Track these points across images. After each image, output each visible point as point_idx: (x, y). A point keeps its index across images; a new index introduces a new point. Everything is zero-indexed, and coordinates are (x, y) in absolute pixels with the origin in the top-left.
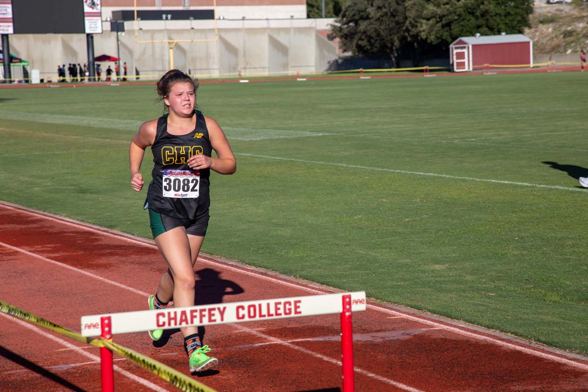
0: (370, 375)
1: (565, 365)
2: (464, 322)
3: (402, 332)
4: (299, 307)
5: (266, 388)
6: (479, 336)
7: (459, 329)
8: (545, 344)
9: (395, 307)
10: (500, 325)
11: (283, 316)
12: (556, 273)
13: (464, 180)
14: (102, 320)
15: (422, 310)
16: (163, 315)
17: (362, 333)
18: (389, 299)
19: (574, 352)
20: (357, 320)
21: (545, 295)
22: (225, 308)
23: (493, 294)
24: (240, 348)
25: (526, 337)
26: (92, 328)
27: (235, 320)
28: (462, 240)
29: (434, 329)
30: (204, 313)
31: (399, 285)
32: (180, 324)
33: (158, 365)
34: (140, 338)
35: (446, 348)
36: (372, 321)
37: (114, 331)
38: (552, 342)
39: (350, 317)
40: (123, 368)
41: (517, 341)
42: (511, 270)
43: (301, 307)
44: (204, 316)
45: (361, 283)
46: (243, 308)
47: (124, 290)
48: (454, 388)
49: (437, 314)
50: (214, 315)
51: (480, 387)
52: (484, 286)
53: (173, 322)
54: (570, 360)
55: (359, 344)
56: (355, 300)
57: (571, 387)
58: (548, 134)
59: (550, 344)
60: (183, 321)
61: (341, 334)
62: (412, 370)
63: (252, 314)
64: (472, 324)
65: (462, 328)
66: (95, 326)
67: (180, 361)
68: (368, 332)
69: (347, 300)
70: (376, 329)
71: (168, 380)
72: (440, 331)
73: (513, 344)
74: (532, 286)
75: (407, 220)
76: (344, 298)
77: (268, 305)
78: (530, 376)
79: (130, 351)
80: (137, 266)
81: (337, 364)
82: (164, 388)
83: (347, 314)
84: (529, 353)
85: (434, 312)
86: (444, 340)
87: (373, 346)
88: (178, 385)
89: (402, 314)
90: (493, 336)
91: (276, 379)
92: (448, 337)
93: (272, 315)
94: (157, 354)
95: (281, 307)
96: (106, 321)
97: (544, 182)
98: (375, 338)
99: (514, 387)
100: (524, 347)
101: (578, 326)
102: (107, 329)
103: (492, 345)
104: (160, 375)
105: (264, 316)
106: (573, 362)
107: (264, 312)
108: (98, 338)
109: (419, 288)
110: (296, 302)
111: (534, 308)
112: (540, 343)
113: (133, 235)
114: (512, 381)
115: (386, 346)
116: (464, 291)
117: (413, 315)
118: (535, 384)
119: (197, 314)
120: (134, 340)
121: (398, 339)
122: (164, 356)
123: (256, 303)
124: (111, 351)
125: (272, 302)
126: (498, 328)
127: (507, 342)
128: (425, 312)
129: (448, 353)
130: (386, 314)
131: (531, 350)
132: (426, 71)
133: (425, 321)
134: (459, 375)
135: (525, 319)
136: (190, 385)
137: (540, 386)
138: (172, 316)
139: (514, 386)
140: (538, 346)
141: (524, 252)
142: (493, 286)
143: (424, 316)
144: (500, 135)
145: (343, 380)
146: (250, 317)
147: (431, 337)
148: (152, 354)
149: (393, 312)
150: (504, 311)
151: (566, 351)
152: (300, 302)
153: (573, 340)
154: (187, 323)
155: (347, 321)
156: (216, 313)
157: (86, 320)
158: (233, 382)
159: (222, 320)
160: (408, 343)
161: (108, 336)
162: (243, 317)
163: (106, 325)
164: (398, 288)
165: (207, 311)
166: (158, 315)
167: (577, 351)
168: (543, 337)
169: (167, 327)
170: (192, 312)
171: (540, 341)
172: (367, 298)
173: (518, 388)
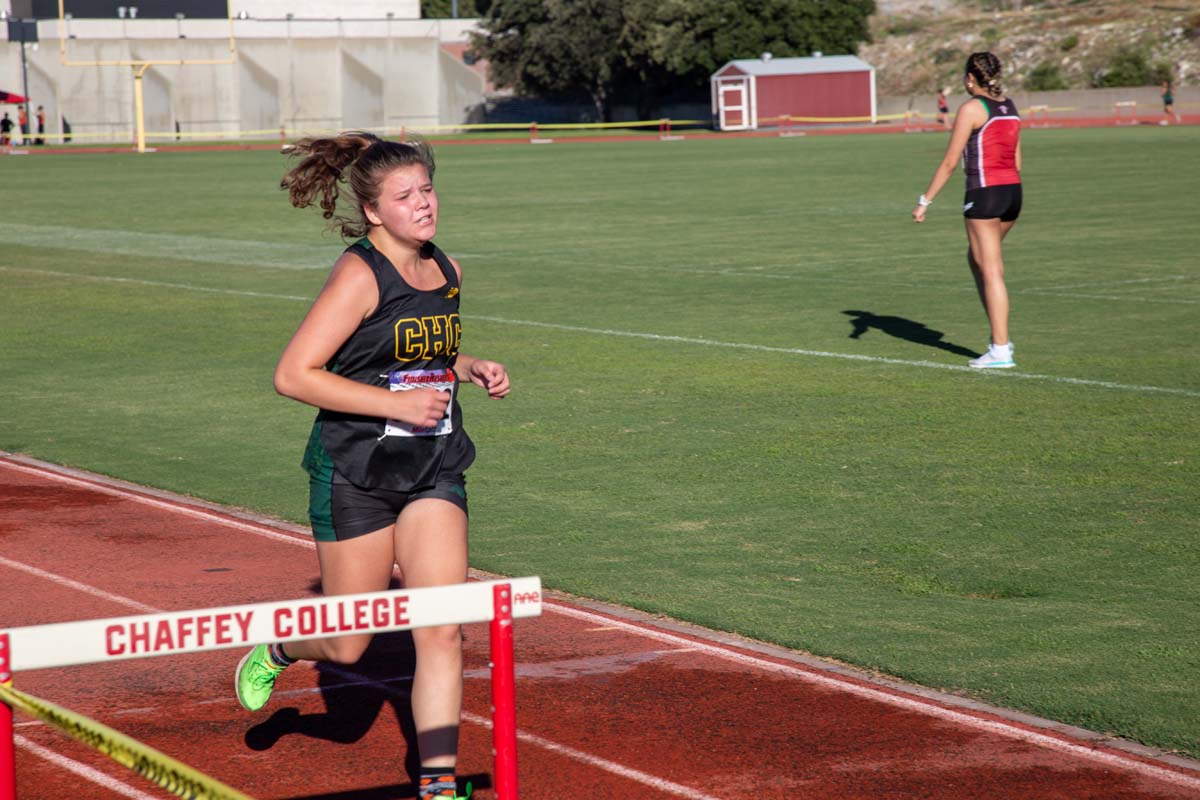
0: (552, 746)
1: (938, 719)
2: (740, 637)
3: (617, 658)
4: (404, 610)
5: (337, 776)
6: (769, 664)
7: (729, 651)
8: (899, 679)
9: (604, 610)
10: (811, 641)
12: (921, 535)
13: (740, 351)
15: (656, 613)
16: (120, 629)
17: (534, 662)
18: (592, 592)
19: (956, 693)
20: (524, 636)
21: (900, 580)
22: (250, 615)
23: (798, 580)
24: (282, 695)
25: (862, 665)
28: (737, 471)
29: (682, 650)
30: (206, 625)
31: (610, 563)
32: (157, 648)
33: (108, 733)
34: (74, 679)
35: (703, 689)
36: (555, 636)
37: (17, 663)
38: (914, 673)
39: (509, 629)
40: (38, 741)
41: (845, 672)
42: (834, 530)
43: (408, 610)
44: (207, 630)
45: (533, 561)
46: (288, 613)
47: (38, 578)
48: (719, 769)
49: (686, 621)
50: (226, 628)
51: (770, 767)
52: (780, 562)
53: (140, 644)
54: (947, 709)
55: (530, 683)
56: (519, 595)
57: (949, 764)
58: (907, 256)
59: (908, 678)
60: (164, 641)
61: (491, 665)
62: (634, 735)
63: (307, 626)
64: (757, 641)
65: (736, 649)
67: (157, 725)
68: (548, 660)
69: (504, 594)
70: (563, 654)
71: (130, 764)
72: (692, 655)
73: (837, 679)
74: (874, 563)
75: (627, 431)
76: (497, 590)
77: (341, 606)
78: (870, 744)
79: (48, 706)
80: (66, 529)
81: (483, 725)
82: (124, 781)
83: (504, 623)
84: (869, 697)
85: (679, 617)
86: (700, 674)
87: (556, 686)
88: (150, 775)
89: (614, 622)
90: (797, 663)
91: (357, 759)
92: (707, 668)
93: (349, 628)
94: (108, 712)
95: (368, 610)
97: (899, 354)
98: (561, 671)
99: (838, 766)
100: (859, 684)
101: (963, 640)
103: (796, 682)
104: (113, 755)
105: (333, 629)
106: (953, 714)
107: (333, 621)
109: (649, 568)
110: (398, 600)
111: (878, 606)
112: (891, 677)
113: (59, 464)
114: (835, 754)
115: (583, 686)
116: (741, 574)
117: (639, 623)
118: (880, 758)
119: (193, 627)
120: (61, 684)
121: (608, 674)
122: (122, 715)
123: (316, 603)
124: (9, 707)
125: (349, 601)
126: (807, 648)
127: (825, 676)
128: (662, 617)
129: (708, 699)
130: (586, 623)
131: (872, 691)
132: (665, 128)
133: (663, 635)
134: (731, 742)
135: (861, 628)
136: (175, 774)
137: (888, 762)
138: (140, 631)
139: (838, 763)
140: (886, 681)
141: (860, 495)
142: (798, 564)
143: (661, 626)
144: (811, 259)
145: (495, 757)
146: (303, 631)
147: (675, 667)
148: (99, 712)
149: (599, 617)
150: (820, 612)
151: (940, 691)
152: (405, 599)
153: (953, 669)
154: (171, 647)
155: (503, 636)
156: (233, 624)
158: (269, 767)
159: (245, 638)
160: (629, 681)
161: (3, 676)
162: (289, 631)
164: (609, 570)
165: (213, 620)
166: (110, 630)
167: (962, 692)
168: (895, 667)
169: (127, 654)
170: (182, 622)
171: (889, 672)
172: (544, 590)
173: (845, 767)
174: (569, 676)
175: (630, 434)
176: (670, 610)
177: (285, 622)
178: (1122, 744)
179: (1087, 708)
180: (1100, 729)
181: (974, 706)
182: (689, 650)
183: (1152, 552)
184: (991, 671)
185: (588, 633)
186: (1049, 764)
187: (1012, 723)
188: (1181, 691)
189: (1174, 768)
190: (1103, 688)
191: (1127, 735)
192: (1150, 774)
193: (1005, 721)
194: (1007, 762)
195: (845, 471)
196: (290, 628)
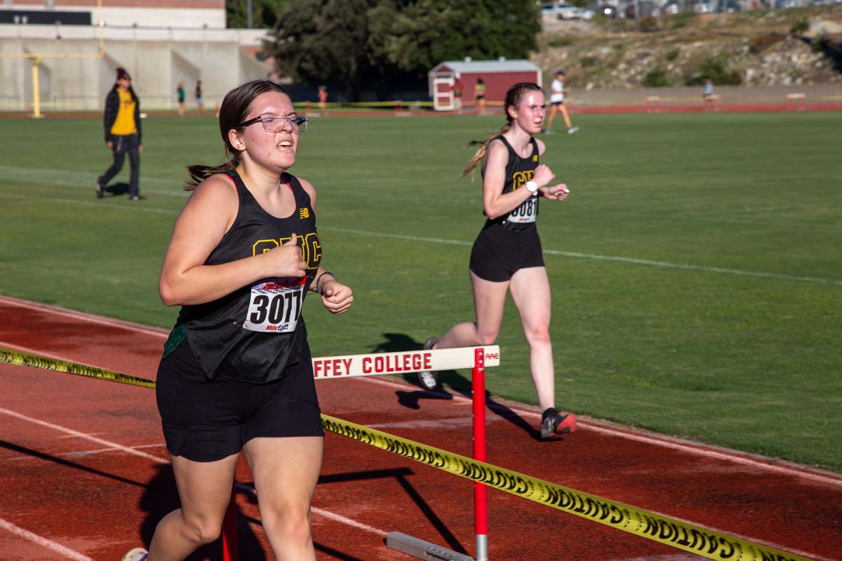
1: (677, 450)
4: (428, 361)
8: (648, 430)
10: (591, 411)
11: (412, 370)
12: (640, 356)
19: (683, 437)
22: (351, 360)
23: (570, 380)
25: (624, 423)
27: (362, 374)
30: (328, 365)
38: (656, 428)
42: (585, 353)
43: (431, 361)
44: (329, 368)
46: (369, 360)
48: (557, 473)
49: (511, 400)
50: (339, 367)
51: (586, 472)
54: (680, 445)
56: (488, 355)
57: (689, 471)
59: (654, 430)
63: (379, 367)
68: (438, 418)
69: (481, 354)
73: (611, 430)
75: (441, 296)
76: (476, 352)
77: (397, 357)
78: (640, 461)
84: (633, 439)
85: (507, 398)
87: (446, 432)
90: (586, 422)
93: (400, 369)
95: (410, 360)
97: (603, 253)
98: (446, 425)
99: (625, 472)
100: (625, 433)
105: (392, 370)
106: (684, 447)
107: (392, 365)
110: (426, 355)
111: (623, 394)
112: (642, 429)
114: (622, 466)
118: (648, 468)
119: (322, 366)
123: (384, 355)
125: (401, 355)
126: (589, 414)
127: (604, 428)
128: (497, 398)
131: (633, 436)
134: (559, 460)
135: (618, 404)
137: (653, 470)
139: (625, 470)
146: (377, 371)
149: (458, 397)
150: (590, 396)
151: (673, 436)
152: (429, 355)
153: (679, 425)
155: (479, 377)
156: (342, 365)
159: (348, 373)
162: (370, 370)
165: (332, 362)
167: (687, 437)
168: (643, 423)
171: (640, 426)
172: (501, 353)
173: (629, 472)
174: (454, 427)
175: (443, 298)
176: (500, 394)
177: (368, 365)
178: (785, 462)
179: (762, 444)
180: (770, 455)
181: (695, 444)
183: (782, 366)
184: (702, 426)
185: (455, 406)
186: (746, 471)
187: (720, 452)
188: (814, 436)
189: (818, 474)
190: (768, 435)
191: (788, 458)
192: (805, 477)
193: (715, 451)
194: (722, 470)
195: (584, 320)
196: (370, 368)
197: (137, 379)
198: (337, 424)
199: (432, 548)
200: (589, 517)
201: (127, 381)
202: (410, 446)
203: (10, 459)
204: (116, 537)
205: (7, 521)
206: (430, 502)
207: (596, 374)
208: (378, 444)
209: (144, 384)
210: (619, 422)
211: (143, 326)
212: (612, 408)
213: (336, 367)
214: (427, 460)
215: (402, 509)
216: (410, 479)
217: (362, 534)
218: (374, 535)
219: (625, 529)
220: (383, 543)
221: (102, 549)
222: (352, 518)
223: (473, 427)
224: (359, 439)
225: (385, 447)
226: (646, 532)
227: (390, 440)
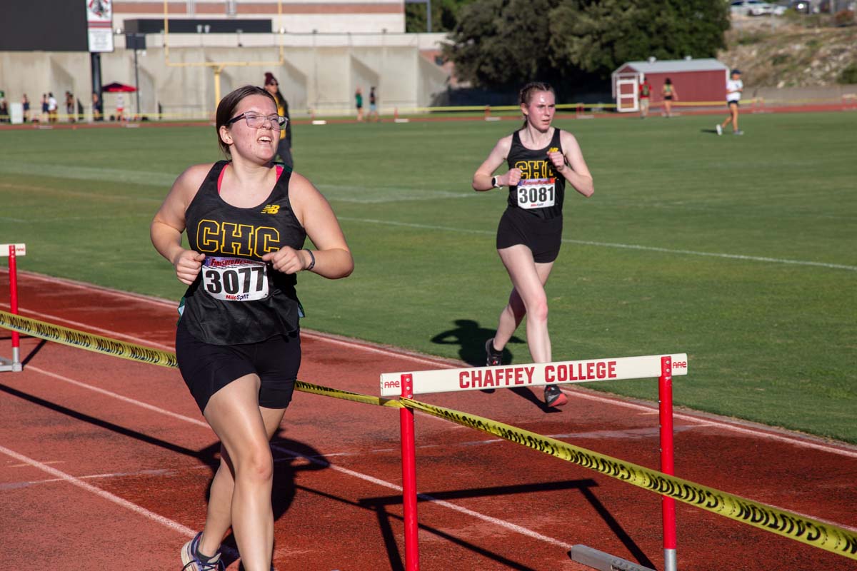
2: (736, 419)
4: (613, 369)
7: (732, 426)
8: (845, 443)
10: (784, 422)
11: (596, 379)
12: (836, 365)
13: (684, 255)
14: (403, 377)
15: (679, 405)
16: (467, 374)
17: (612, 430)
21: (828, 391)
22: (533, 369)
23: (762, 390)
25: (820, 435)
26: (392, 386)
28: (705, 327)
29: (703, 425)
32: (485, 385)
35: (724, 446)
36: (621, 417)
37: (415, 392)
39: (670, 381)
41: (810, 438)
42: (778, 362)
43: (615, 369)
44: (511, 377)
46: (552, 368)
48: (748, 486)
49: (699, 410)
50: (521, 376)
51: (780, 485)
52: (747, 380)
53: (477, 383)
56: (676, 363)
60: (489, 381)
63: (562, 376)
64: (748, 422)
65: (736, 425)
66: (395, 384)
68: (621, 429)
69: (668, 362)
70: (630, 426)
72: (711, 428)
73: (806, 442)
74: (809, 381)
76: (663, 360)
77: (580, 365)
78: (838, 475)
84: (830, 451)
85: (694, 408)
86: (719, 438)
87: (632, 443)
90: (779, 433)
92: (723, 435)
93: (584, 378)
95: (594, 368)
96: (408, 380)
98: (631, 435)
99: (821, 485)
100: (821, 445)
102: (408, 388)
103: (782, 443)
105: (576, 378)
107: (576, 374)
108: (399, 398)
110: (610, 364)
111: (819, 404)
112: (839, 441)
114: (818, 479)
116: (724, 386)
118: (847, 482)
119: (504, 374)
123: (567, 364)
125: (584, 363)
126: (782, 425)
127: (798, 440)
128: (684, 408)
129: (728, 451)
130: (636, 410)
131: (830, 448)
132: (580, 110)
134: (751, 473)
135: (813, 415)
137: (852, 484)
138: (477, 375)
140: (838, 443)
141: (790, 341)
142: (759, 381)
143: (685, 412)
146: (560, 379)
147: (702, 434)
150: (783, 407)
152: (614, 363)
154: (492, 385)
155: (666, 386)
156: (524, 373)
157: (386, 378)
159: (530, 382)
161: (409, 396)
163: (406, 384)
165: (514, 370)
166: (462, 374)
168: (841, 435)
169: (470, 388)
170: (498, 372)
171: (838, 438)
172: (688, 361)
173: (826, 486)
174: (640, 437)
176: (688, 403)
177: (551, 374)
182: (708, 425)
185: (640, 416)
195: (776, 327)
196: (553, 377)
197: (318, 387)
198: (519, 434)
199: (618, 562)
200: (784, 533)
201: (309, 390)
202: (594, 457)
203: (194, 468)
204: (298, 547)
205: (192, 529)
206: (616, 515)
207: (789, 384)
208: (562, 455)
209: (326, 392)
210: (814, 433)
211: (323, 334)
212: (807, 418)
213: (518, 376)
214: (613, 471)
215: (586, 521)
216: (594, 490)
217: (546, 546)
218: (558, 548)
219: (822, 547)
220: (568, 557)
221: (285, 559)
222: (535, 530)
223: (660, 437)
224: (542, 450)
225: (569, 458)
226: (845, 549)
227: (574, 451)
